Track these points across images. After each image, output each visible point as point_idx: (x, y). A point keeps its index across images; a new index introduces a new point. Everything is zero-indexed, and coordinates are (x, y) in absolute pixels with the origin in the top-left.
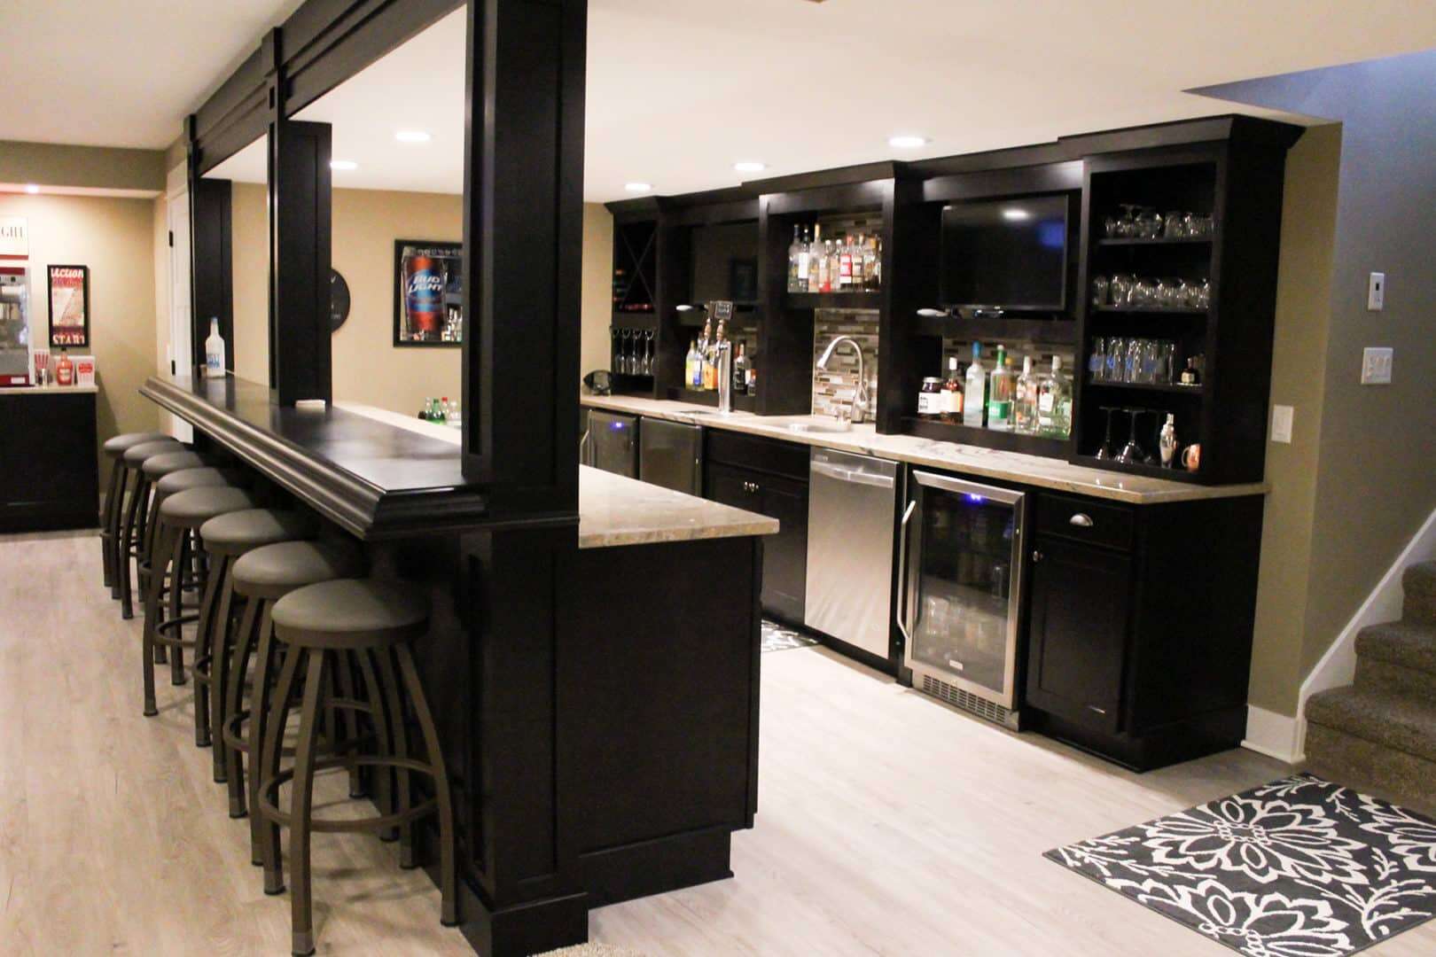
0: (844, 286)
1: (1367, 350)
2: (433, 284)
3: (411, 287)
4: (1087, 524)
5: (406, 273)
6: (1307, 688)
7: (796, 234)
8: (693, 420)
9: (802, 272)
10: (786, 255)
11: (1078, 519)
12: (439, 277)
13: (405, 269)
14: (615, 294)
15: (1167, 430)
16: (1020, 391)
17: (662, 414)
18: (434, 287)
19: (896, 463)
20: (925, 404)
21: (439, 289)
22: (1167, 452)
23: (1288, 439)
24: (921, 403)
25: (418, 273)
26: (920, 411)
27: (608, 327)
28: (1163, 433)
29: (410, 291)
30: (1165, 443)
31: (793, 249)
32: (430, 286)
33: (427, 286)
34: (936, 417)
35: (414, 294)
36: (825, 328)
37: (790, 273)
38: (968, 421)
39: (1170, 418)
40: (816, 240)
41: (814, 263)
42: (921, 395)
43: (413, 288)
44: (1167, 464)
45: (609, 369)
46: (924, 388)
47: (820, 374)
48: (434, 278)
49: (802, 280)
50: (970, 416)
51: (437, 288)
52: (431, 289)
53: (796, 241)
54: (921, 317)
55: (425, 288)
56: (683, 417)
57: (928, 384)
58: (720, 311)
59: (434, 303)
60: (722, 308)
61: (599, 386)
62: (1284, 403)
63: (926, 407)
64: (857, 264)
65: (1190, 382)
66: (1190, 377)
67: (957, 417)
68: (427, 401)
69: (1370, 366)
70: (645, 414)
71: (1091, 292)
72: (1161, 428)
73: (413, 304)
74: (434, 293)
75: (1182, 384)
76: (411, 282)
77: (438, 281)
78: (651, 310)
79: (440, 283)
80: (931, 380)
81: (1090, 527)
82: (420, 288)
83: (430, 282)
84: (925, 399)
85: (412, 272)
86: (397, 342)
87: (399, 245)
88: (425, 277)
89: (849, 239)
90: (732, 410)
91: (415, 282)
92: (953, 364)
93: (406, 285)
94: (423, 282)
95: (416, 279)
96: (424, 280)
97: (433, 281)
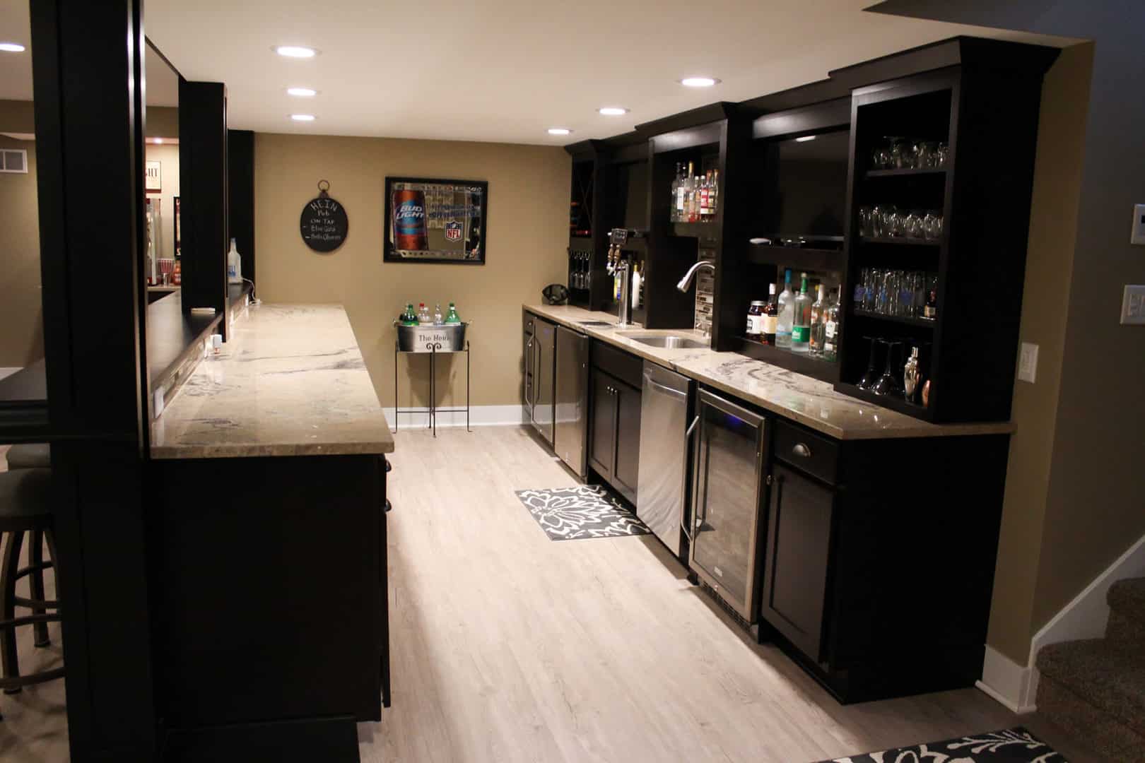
0: (703, 216)
1: (1126, 287)
2: (417, 212)
3: (398, 215)
4: (806, 455)
5: (394, 203)
6: (1039, 639)
7: (678, 170)
8: (584, 330)
9: (680, 205)
10: (670, 189)
11: (800, 448)
12: (421, 206)
13: (393, 200)
14: (572, 222)
15: (911, 363)
16: (814, 317)
17: (569, 324)
18: (417, 215)
19: (688, 379)
20: (751, 326)
21: (421, 216)
22: (911, 386)
23: (1032, 379)
24: (749, 324)
25: (404, 203)
26: (748, 331)
27: (566, 250)
28: (907, 366)
29: (398, 218)
30: (909, 375)
31: (674, 184)
34: (758, 337)
35: (401, 220)
36: (704, 253)
37: (672, 205)
38: (779, 343)
39: (915, 350)
40: (689, 176)
41: (686, 196)
42: (749, 317)
43: (400, 215)
44: (910, 397)
45: (566, 286)
46: (750, 311)
47: (701, 294)
48: (417, 208)
49: (679, 211)
50: (780, 338)
53: (678, 176)
54: (753, 245)
55: (410, 216)
56: (579, 327)
57: (755, 307)
58: (617, 237)
59: (417, 227)
60: (619, 235)
61: (554, 297)
62: (1033, 341)
63: (751, 328)
64: (711, 197)
65: (931, 317)
66: (930, 311)
67: (771, 338)
68: (406, 306)
69: (1131, 304)
70: (562, 323)
71: (857, 222)
72: (906, 361)
73: (400, 227)
74: (417, 219)
75: (924, 318)
76: (398, 211)
77: (421, 210)
78: (589, 236)
79: (422, 212)
80: (757, 303)
81: (808, 456)
84: (750, 320)
85: (399, 204)
86: (387, 258)
87: (389, 181)
88: (410, 207)
89: (709, 175)
90: (629, 323)
91: (401, 211)
92: (772, 289)
93: (395, 212)
94: (408, 211)
95: (403, 208)
96: (409, 209)
97: (417, 210)
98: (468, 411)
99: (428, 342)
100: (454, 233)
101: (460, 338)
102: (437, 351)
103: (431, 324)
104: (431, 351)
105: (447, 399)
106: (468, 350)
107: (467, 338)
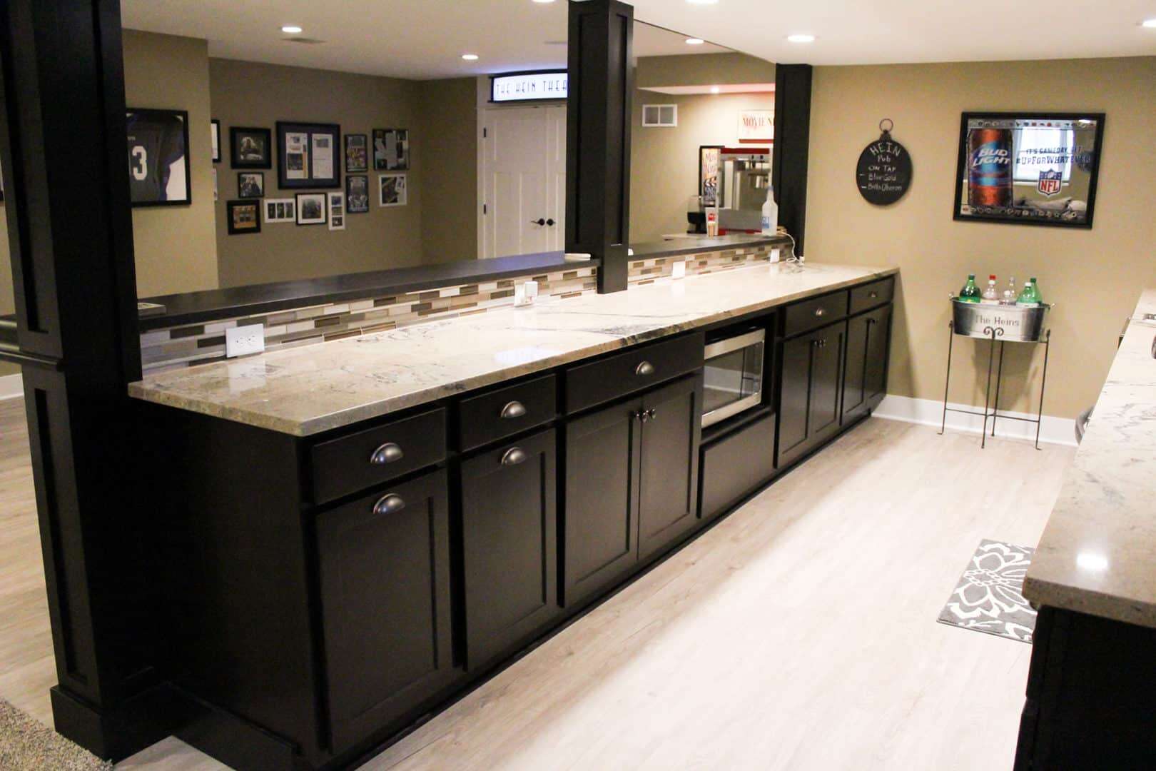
2: (1000, 157)
3: (976, 160)
5: (971, 146)
12: (1007, 150)
13: (971, 141)
18: (1001, 161)
21: (1006, 162)
25: (984, 145)
29: (974, 164)
32: (997, 159)
33: (994, 159)
35: (979, 167)
43: (977, 162)
48: (1002, 151)
51: (1004, 161)
52: (998, 162)
55: (991, 161)
59: (1000, 176)
73: (977, 177)
74: (1000, 166)
76: (976, 155)
77: (1006, 154)
79: (1007, 157)
82: (985, 162)
83: (997, 156)
85: (978, 143)
86: (957, 216)
87: (966, 117)
88: (992, 151)
91: (980, 155)
93: (971, 158)
94: (988, 155)
95: (982, 151)
96: (991, 154)
97: (1000, 154)
98: (1039, 422)
99: (987, 325)
100: (1050, 186)
101: (1036, 324)
102: (997, 338)
103: (996, 303)
104: (990, 336)
105: (1021, 403)
106: (1047, 343)
107: (1046, 325)
